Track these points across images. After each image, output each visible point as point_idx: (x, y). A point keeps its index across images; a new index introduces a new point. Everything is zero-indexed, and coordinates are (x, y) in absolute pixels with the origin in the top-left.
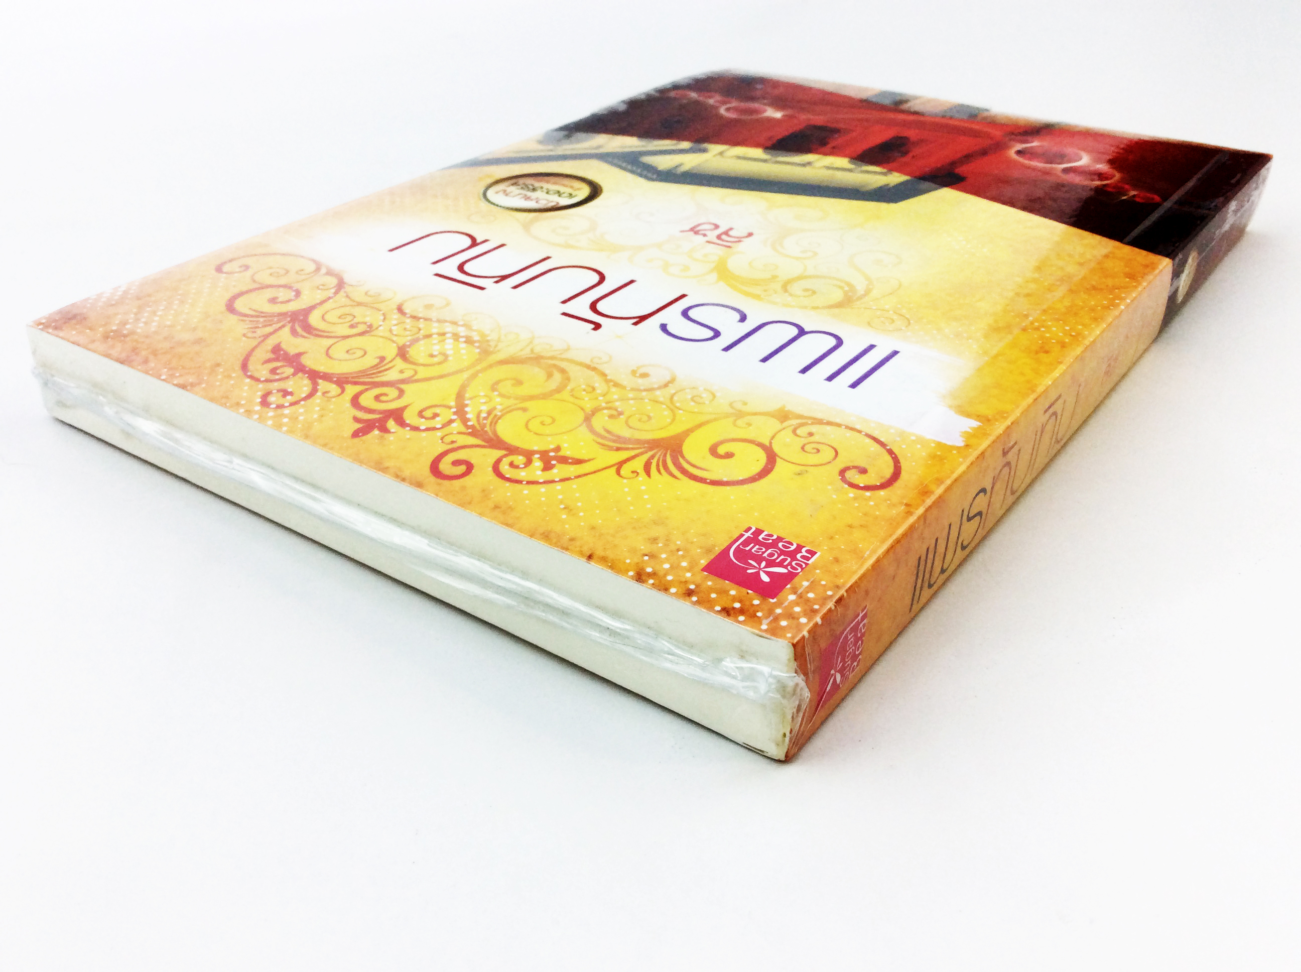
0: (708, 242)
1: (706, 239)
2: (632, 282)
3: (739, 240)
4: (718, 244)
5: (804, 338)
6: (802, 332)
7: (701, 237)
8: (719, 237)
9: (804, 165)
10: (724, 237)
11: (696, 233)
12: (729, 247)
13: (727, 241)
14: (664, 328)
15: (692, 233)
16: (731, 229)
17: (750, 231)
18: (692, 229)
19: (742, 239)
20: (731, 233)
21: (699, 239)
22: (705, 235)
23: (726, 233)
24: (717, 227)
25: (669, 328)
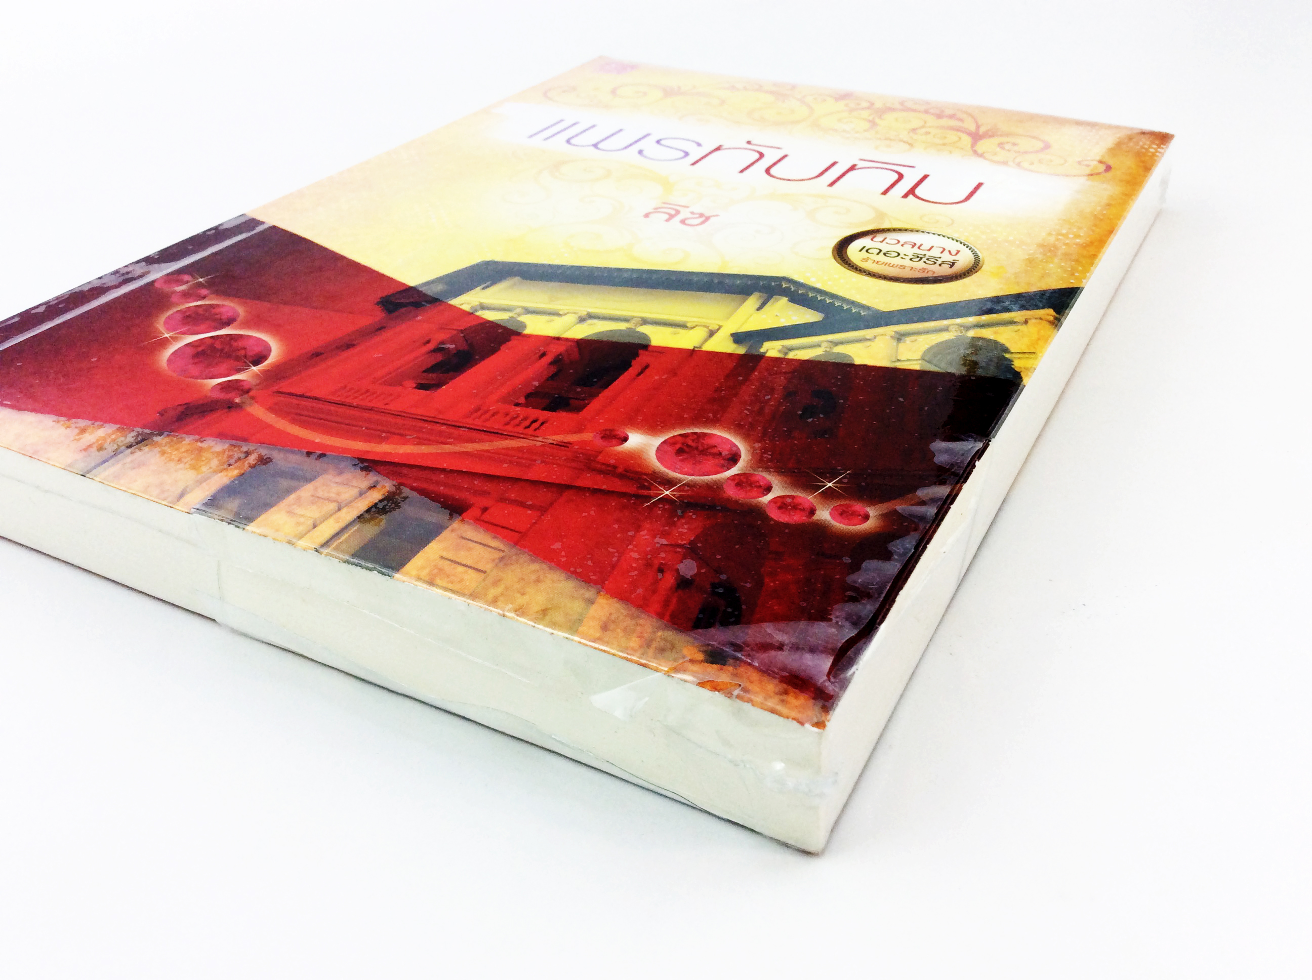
0: (688, 207)
1: (691, 209)
2: (742, 171)
3: (656, 210)
4: (676, 205)
5: (594, 142)
6: (595, 146)
7: (695, 211)
8: (678, 212)
9: (591, 316)
10: (673, 212)
11: (701, 215)
12: (664, 203)
13: (670, 208)
14: (699, 145)
15: (707, 214)
16: (667, 220)
17: (647, 219)
18: (708, 219)
19: (655, 211)
20: (667, 216)
21: (698, 210)
22: (692, 213)
23: (671, 217)
24: (683, 222)
25: (695, 145)
